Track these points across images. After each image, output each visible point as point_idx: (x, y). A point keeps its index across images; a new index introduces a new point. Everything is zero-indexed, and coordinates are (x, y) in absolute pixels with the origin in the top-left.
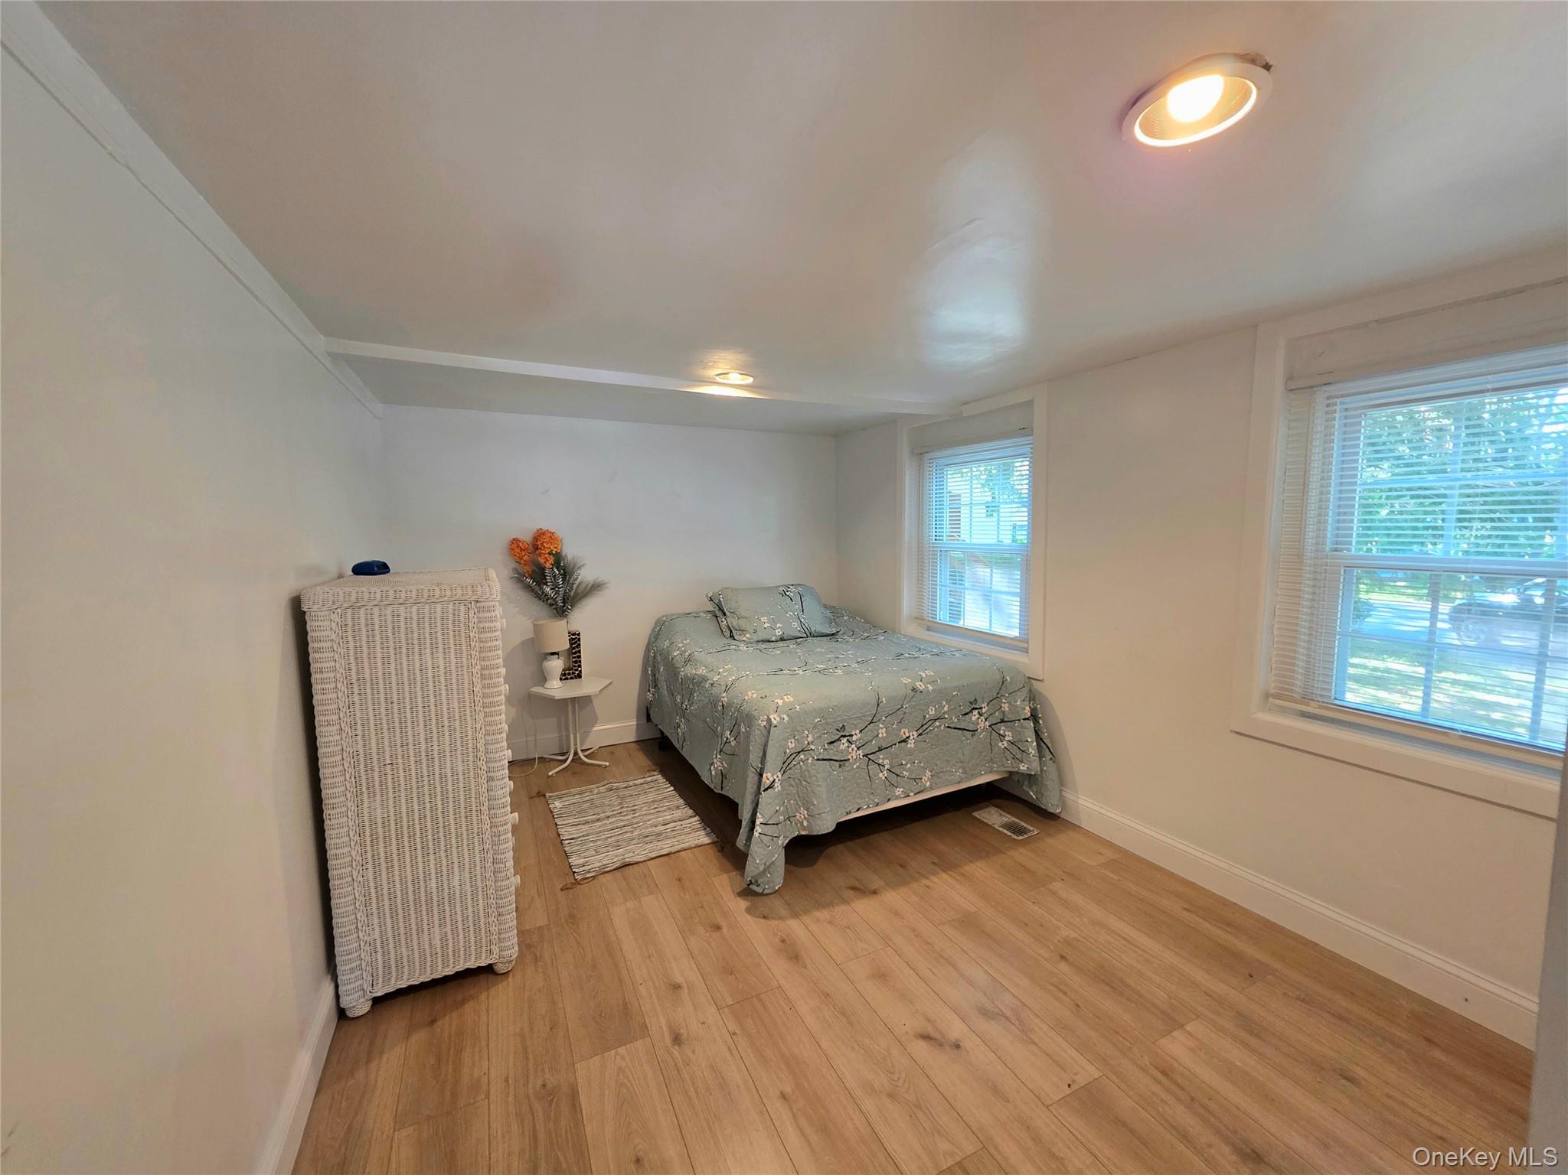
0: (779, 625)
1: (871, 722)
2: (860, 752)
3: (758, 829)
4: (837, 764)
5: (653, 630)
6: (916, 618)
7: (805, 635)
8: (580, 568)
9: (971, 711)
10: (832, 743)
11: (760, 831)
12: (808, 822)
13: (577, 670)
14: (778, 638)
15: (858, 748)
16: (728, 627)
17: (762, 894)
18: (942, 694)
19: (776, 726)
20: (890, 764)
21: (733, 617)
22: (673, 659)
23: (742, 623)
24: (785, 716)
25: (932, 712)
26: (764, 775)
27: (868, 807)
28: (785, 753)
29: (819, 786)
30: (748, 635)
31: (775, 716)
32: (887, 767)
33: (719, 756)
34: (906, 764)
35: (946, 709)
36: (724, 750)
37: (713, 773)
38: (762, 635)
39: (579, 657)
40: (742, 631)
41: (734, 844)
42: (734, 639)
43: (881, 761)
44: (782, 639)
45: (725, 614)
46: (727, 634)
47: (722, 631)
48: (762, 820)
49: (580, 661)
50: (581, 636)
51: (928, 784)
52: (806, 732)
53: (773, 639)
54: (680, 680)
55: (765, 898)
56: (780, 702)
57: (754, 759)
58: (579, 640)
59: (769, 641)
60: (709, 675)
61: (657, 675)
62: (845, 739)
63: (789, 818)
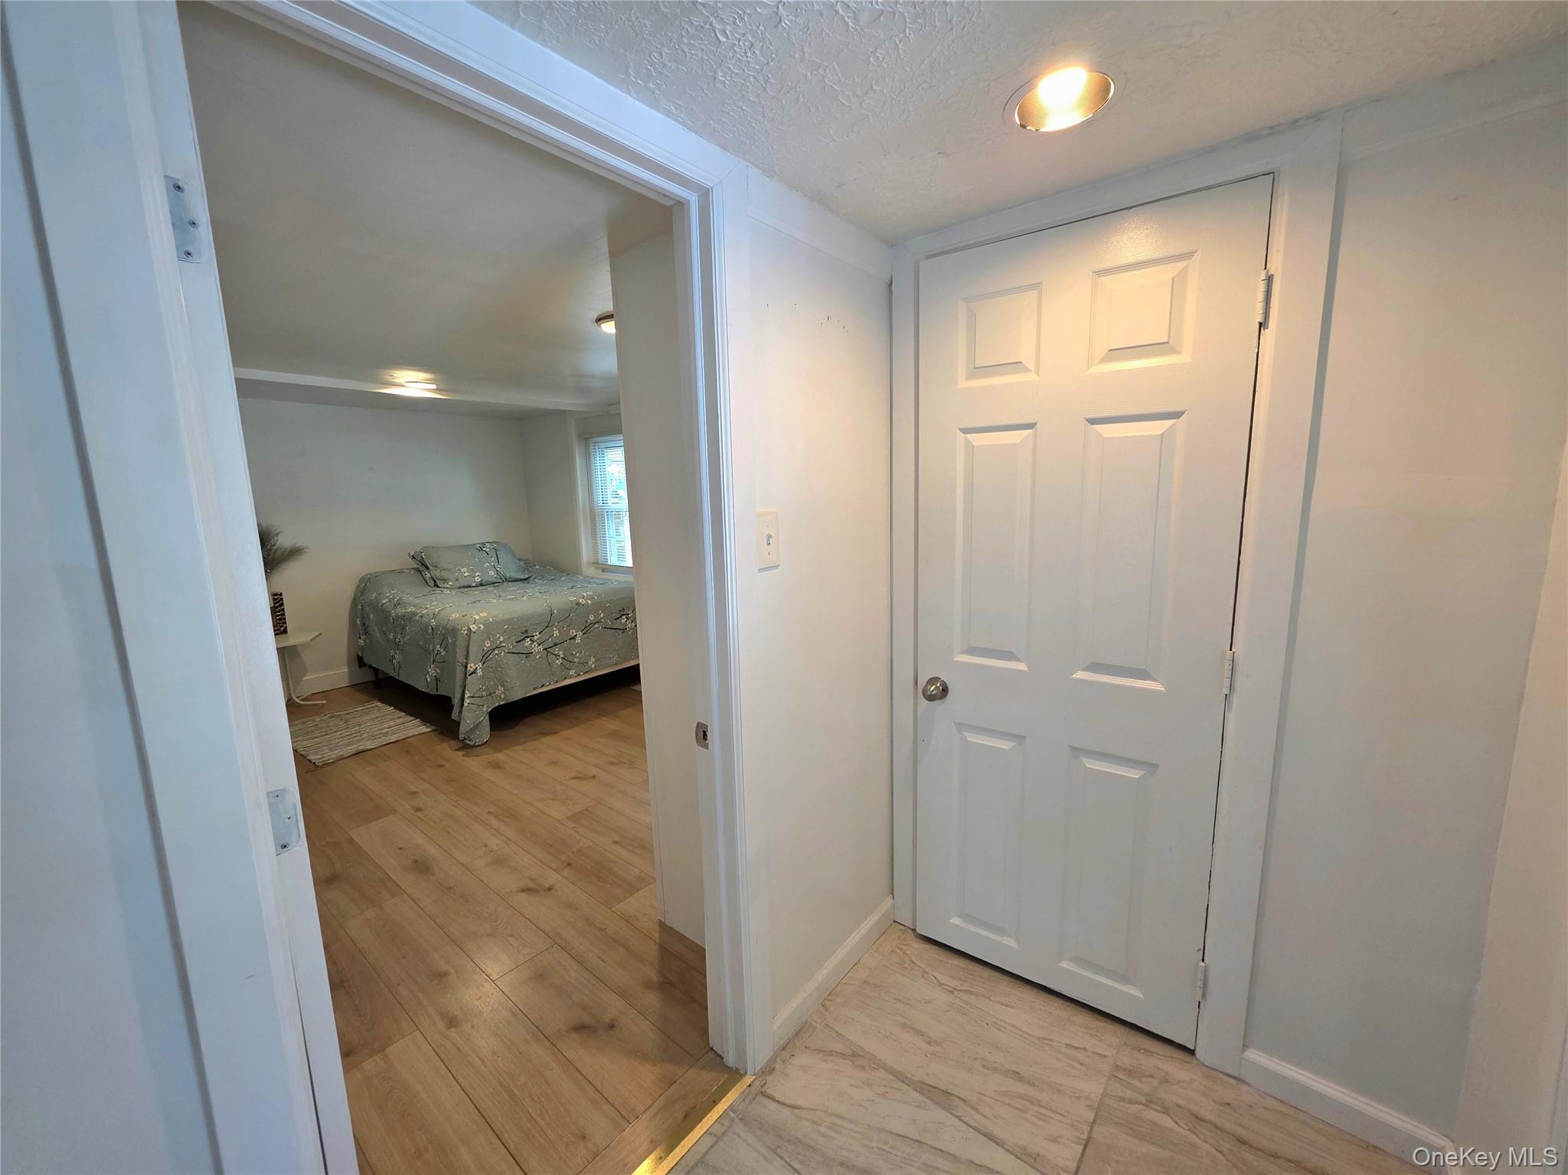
0: (477, 574)
1: (547, 627)
2: (541, 647)
3: (467, 701)
4: (524, 656)
5: (358, 586)
6: (594, 563)
7: (501, 581)
8: (277, 535)
9: (621, 617)
10: (518, 642)
11: (468, 702)
12: (505, 694)
13: (282, 627)
14: (478, 584)
15: (539, 645)
16: (432, 578)
17: (474, 746)
18: (598, 606)
19: (474, 632)
20: (564, 654)
21: (437, 571)
22: (382, 606)
23: (445, 574)
24: (481, 626)
25: (592, 618)
26: (469, 666)
27: (550, 684)
28: (483, 650)
29: (510, 669)
30: (450, 583)
31: (474, 626)
32: (562, 656)
33: (432, 666)
34: (576, 654)
35: (602, 615)
36: (436, 660)
37: (429, 680)
38: (462, 583)
39: (283, 615)
40: (446, 580)
41: (450, 717)
42: (439, 587)
43: (556, 653)
44: (481, 585)
45: (428, 568)
46: (432, 583)
47: (427, 582)
48: (469, 695)
49: (285, 619)
50: (283, 596)
51: (593, 666)
52: (498, 635)
53: (474, 584)
54: (392, 620)
55: (478, 749)
56: (477, 617)
57: (460, 657)
58: (282, 599)
59: (470, 587)
60: (418, 611)
61: (367, 623)
62: (528, 639)
63: (490, 694)
